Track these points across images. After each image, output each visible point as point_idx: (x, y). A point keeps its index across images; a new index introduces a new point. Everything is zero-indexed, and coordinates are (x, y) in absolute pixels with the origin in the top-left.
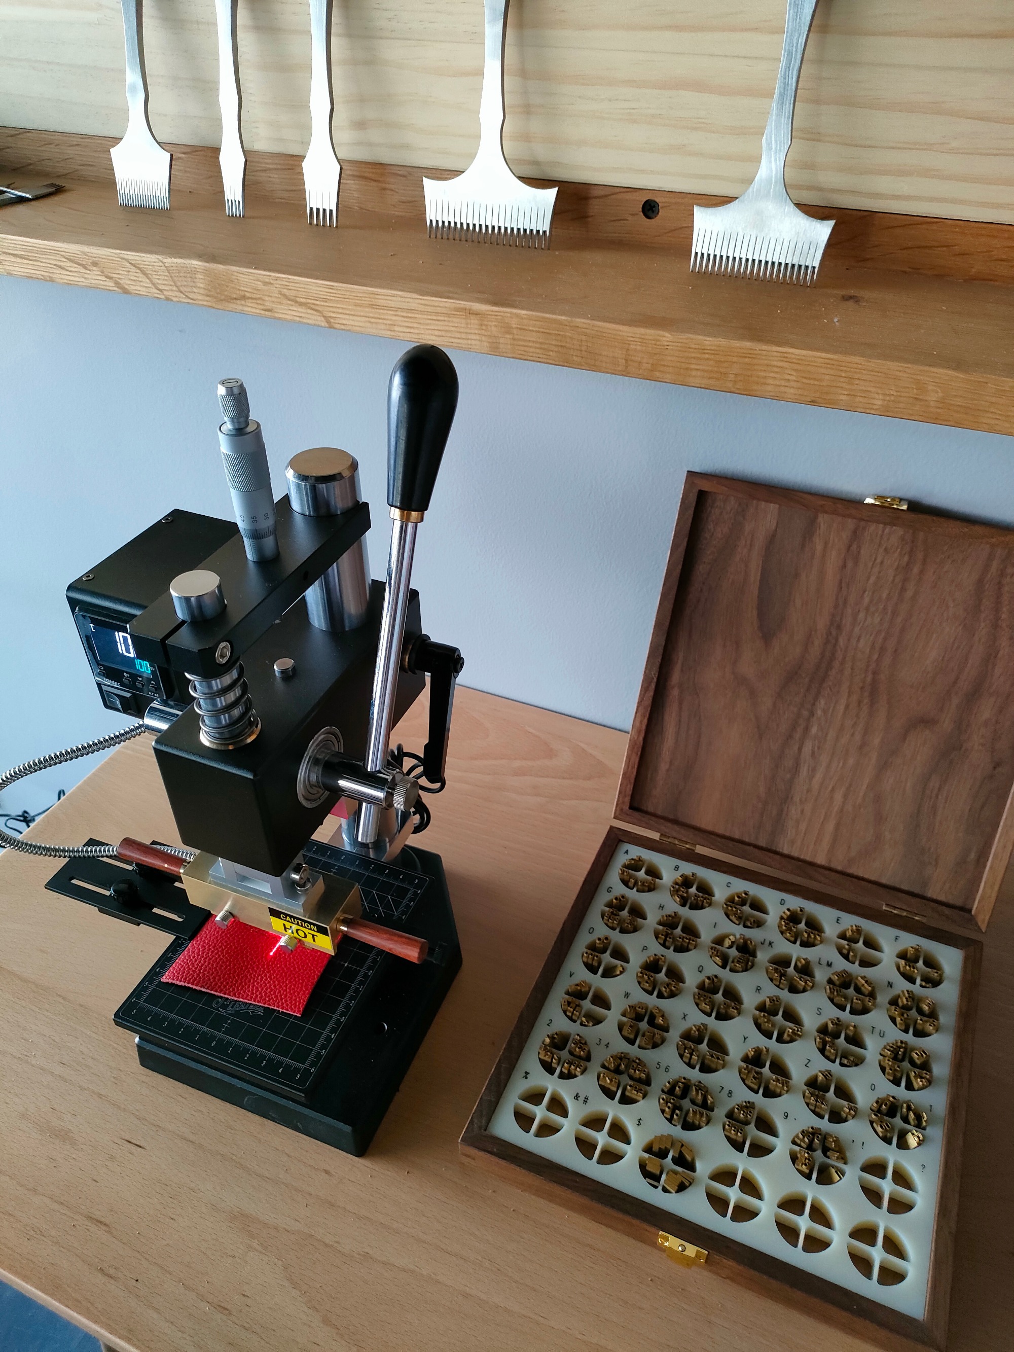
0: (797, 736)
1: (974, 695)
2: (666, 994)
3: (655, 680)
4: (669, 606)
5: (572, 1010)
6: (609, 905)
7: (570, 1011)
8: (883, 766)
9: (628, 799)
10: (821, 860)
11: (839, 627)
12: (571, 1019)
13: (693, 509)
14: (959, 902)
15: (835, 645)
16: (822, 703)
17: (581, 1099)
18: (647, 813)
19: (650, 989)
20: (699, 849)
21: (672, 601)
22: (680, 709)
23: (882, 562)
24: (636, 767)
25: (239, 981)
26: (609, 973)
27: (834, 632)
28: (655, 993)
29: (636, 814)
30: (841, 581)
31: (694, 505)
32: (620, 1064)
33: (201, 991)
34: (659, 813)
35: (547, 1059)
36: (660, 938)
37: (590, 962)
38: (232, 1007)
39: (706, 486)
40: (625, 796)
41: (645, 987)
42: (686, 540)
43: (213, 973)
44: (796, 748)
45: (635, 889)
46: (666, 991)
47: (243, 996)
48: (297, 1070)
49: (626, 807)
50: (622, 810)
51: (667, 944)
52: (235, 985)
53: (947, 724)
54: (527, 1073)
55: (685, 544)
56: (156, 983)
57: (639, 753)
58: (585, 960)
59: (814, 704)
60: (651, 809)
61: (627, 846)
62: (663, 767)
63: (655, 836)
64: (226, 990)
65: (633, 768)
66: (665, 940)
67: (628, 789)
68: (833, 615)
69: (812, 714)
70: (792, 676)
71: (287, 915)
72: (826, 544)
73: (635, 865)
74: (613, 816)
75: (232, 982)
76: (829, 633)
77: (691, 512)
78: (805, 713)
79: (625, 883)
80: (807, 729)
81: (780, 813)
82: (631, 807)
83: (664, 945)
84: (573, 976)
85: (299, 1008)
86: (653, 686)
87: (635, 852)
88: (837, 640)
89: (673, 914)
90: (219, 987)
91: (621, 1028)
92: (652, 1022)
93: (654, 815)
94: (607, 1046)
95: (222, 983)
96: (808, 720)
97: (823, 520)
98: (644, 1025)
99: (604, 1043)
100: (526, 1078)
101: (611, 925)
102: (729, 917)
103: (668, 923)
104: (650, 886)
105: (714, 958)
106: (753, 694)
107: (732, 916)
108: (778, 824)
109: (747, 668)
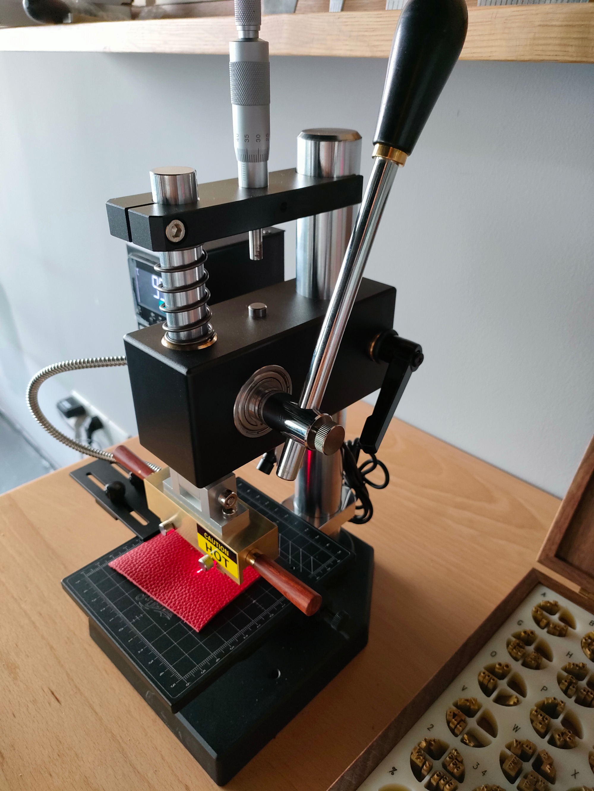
2: (558, 743)
5: (456, 722)
6: (517, 636)
7: (453, 724)
9: (555, 548)
12: (453, 731)
18: (571, 565)
19: (542, 731)
25: (164, 585)
26: (502, 700)
28: (547, 738)
29: (561, 564)
33: (132, 583)
34: (584, 567)
35: (419, 762)
36: (563, 684)
37: (486, 682)
38: (149, 605)
40: (553, 544)
41: (538, 728)
43: (147, 571)
45: (546, 630)
46: (559, 739)
47: (161, 598)
48: (175, 679)
49: (552, 554)
50: (547, 556)
51: (569, 692)
52: (159, 587)
54: (394, 769)
56: (104, 565)
58: (481, 679)
60: (576, 562)
61: (545, 590)
63: (575, 588)
64: (151, 588)
66: (568, 688)
67: (557, 537)
71: (209, 534)
73: (552, 608)
74: (537, 558)
75: (158, 584)
79: (537, 621)
82: (557, 556)
83: (565, 692)
84: (465, 691)
85: (200, 624)
87: (552, 597)
89: (581, 665)
90: (147, 584)
91: (503, 760)
92: (538, 765)
93: (578, 569)
94: (484, 773)
95: (150, 582)
98: (528, 766)
99: (481, 769)
100: (393, 774)
101: (514, 655)
103: (575, 672)
104: (562, 632)
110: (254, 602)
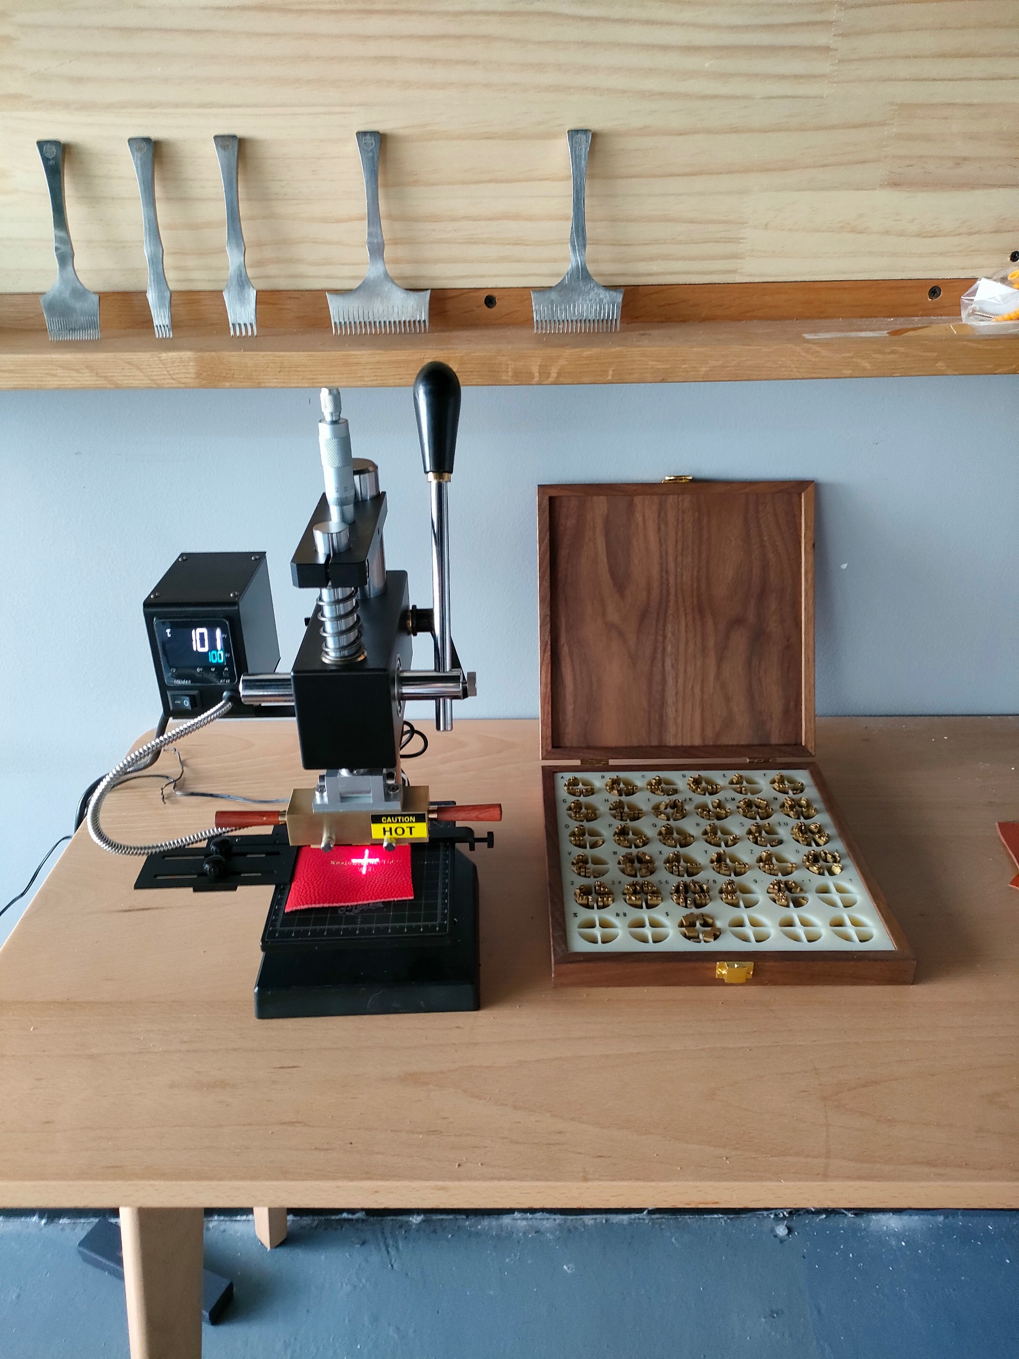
0: (659, 657)
1: (762, 595)
2: (641, 844)
3: (549, 642)
4: (547, 584)
5: (584, 870)
6: (570, 809)
7: (583, 872)
8: (720, 660)
9: (549, 740)
10: (697, 742)
11: (667, 571)
12: (585, 876)
13: (548, 510)
14: (793, 742)
15: (668, 585)
16: (669, 628)
17: (622, 915)
18: (562, 747)
19: (628, 845)
20: (612, 762)
21: (549, 580)
22: (572, 660)
23: (683, 520)
24: (550, 713)
26: (594, 846)
27: (665, 576)
28: (633, 846)
29: (558, 751)
30: (660, 539)
31: (548, 508)
32: (636, 888)
34: (575, 745)
35: (585, 902)
36: (618, 816)
37: (578, 842)
38: (356, 909)
39: (554, 493)
40: (546, 739)
41: (625, 845)
42: (548, 533)
44: (660, 665)
45: (582, 796)
46: (640, 842)
47: (360, 901)
48: (434, 926)
49: (550, 748)
50: (547, 751)
51: (624, 818)
53: (751, 617)
54: (575, 914)
55: (548, 537)
56: (281, 915)
57: (550, 702)
58: (574, 842)
59: (664, 630)
60: (568, 744)
61: (560, 775)
62: (570, 708)
63: (577, 762)
64: (342, 901)
65: (548, 715)
66: (622, 817)
67: (548, 732)
68: (661, 564)
69: (665, 637)
70: (644, 615)
71: (387, 816)
72: (644, 516)
73: (575, 782)
74: (540, 758)
76: (662, 577)
77: (547, 513)
78: (660, 638)
79: (574, 794)
80: (664, 650)
81: (661, 717)
82: (553, 747)
83: (622, 820)
84: (571, 854)
85: (410, 895)
86: (549, 647)
87: (569, 776)
88: (667, 580)
89: (617, 802)
91: (623, 871)
92: (640, 861)
93: (572, 748)
94: (620, 882)
95: (333, 898)
96: (664, 642)
97: (638, 500)
98: (637, 865)
99: (616, 882)
100: (576, 916)
101: (579, 819)
102: (654, 793)
103: (618, 806)
104: (591, 792)
105: (659, 817)
106: (621, 634)
107: (656, 792)
108: (662, 725)
109: (613, 616)
110: (426, 863)
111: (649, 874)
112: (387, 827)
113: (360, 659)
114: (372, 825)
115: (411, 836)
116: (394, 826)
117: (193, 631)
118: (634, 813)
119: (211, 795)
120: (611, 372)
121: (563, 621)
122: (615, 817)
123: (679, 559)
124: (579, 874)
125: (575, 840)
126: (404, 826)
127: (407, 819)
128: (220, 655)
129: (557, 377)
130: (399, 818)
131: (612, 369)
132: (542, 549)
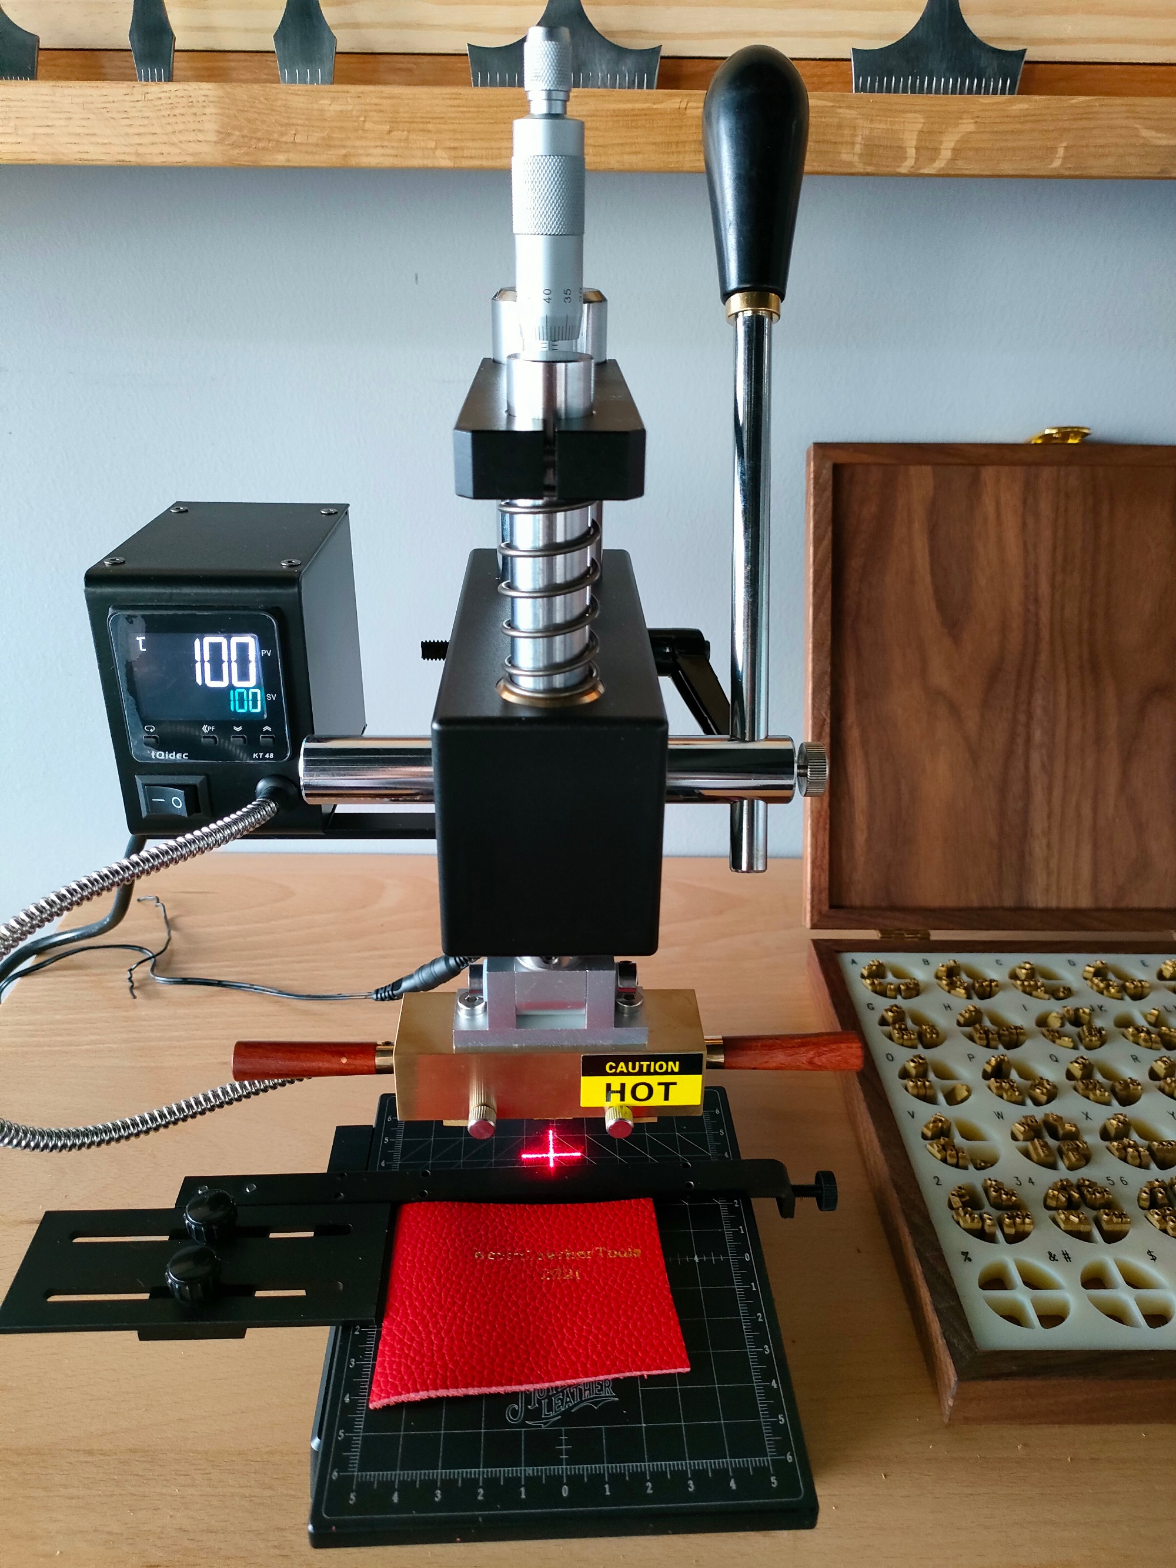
0: (1020, 750)
2: (1043, 1098)
3: (828, 720)
4: (826, 617)
6: (885, 1022)
7: (951, 1156)
8: (1127, 758)
9: (825, 896)
10: (1085, 901)
11: (1036, 600)
12: (957, 1166)
13: (830, 489)
15: (1037, 624)
16: (1038, 700)
17: (1060, 1256)
18: (847, 907)
19: (1019, 1099)
20: (936, 935)
21: (829, 611)
22: (866, 754)
23: (1066, 510)
24: (827, 846)
26: (952, 1099)
27: (1032, 607)
28: (1030, 1102)
29: (841, 913)
30: (1025, 544)
31: (831, 483)
32: (1070, 1196)
34: (868, 904)
35: (977, 1225)
36: (979, 1038)
37: (921, 1091)
39: (843, 458)
40: (820, 892)
41: (1012, 1099)
42: (830, 529)
44: (1021, 765)
45: (899, 997)
46: (1042, 1093)
49: (825, 908)
50: (820, 913)
51: (993, 1043)
54: (964, 1253)
55: (829, 534)
57: (828, 826)
58: (915, 1091)
59: (1029, 703)
60: (856, 901)
61: (851, 956)
62: (860, 838)
63: (873, 935)
65: (823, 850)
66: (987, 1040)
67: (823, 880)
68: (1026, 587)
69: (1030, 716)
70: (994, 676)
71: (617, 1060)
72: (998, 503)
73: (880, 972)
74: (808, 925)
76: (1027, 610)
77: (828, 493)
78: (1022, 718)
79: (885, 995)
80: (1028, 740)
81: (1022, 856)
82: (831, 907)
83: (988, 1046)
84: (915, 1115)
86: (827, 729)
87: (866, 959)
88: (1037, 615)
89: (968, 1011)
91: (1027, 1154)
92: (1055, 1133)
93: (863, 908)
94: (1031, 1181)
96: (1028, 725)
97: (988, 473)
98: (1051, 1142)
99: (1024, 1180)
100: (970, 1260)
101: (909, 1043)
102: (1030, 994)
103: (973, 1020)
104: (914, 990)
105: (1058, 1041)
106: (954, 709)
107: (1034, 993)
108: (1023, 871)
109: (940, 678)
111: (1084, 1163)
112: (616, 1082)
113: (588, 699)
114: (582, 1077)
115: (666, 1103)
116: (630, 1081)
117: (197, 642)
118: (1011, 1033)
119: (220, 984)
120: (1061, 152)
121: (851, 684)
122: (971, 1039)
123: (1059, 578)
124: (944, 1160)
125: (916, 1086)
126: (653, 1080)
127: (661, 1067)
128: (255, 695)
129: (954, 159)
130: (645, 1064)
131: (1065, 144)
132: (819, 556)
